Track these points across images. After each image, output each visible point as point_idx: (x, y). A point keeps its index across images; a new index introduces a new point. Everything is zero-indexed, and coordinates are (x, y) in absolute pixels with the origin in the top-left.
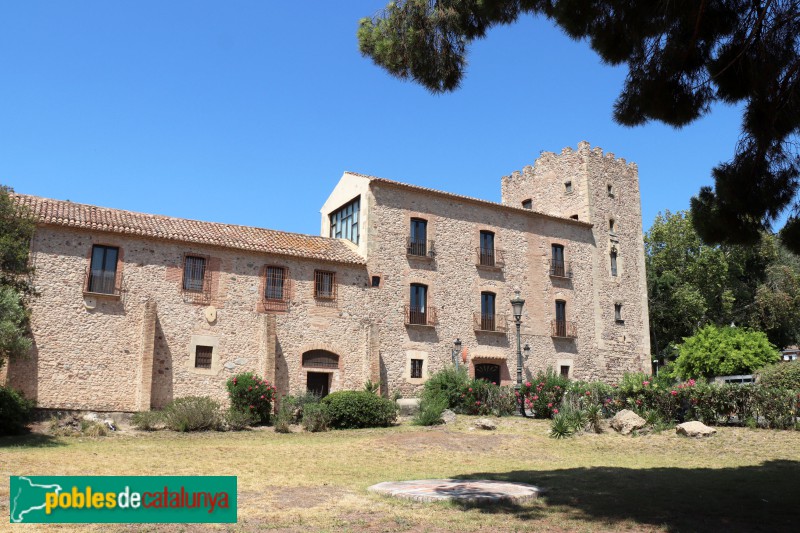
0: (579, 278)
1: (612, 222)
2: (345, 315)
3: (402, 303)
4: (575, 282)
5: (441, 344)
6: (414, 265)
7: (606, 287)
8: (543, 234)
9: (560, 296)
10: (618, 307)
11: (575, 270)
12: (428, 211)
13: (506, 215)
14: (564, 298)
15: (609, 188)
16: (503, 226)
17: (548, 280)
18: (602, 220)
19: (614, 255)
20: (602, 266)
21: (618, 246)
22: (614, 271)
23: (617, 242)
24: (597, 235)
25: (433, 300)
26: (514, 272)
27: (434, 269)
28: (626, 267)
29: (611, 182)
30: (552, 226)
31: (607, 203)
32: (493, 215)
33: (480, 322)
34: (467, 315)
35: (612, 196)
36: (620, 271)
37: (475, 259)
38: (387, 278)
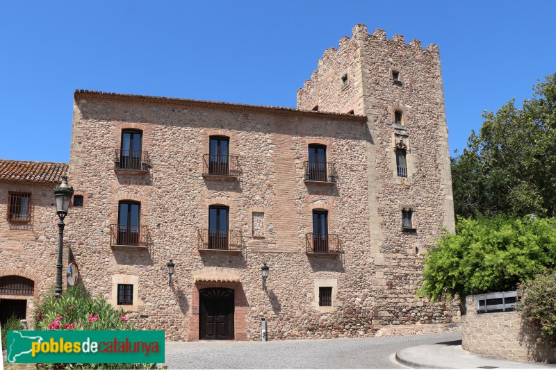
0: (348, 182)
1: (398, 115)
2: (42, 238)
3: (108, 222)
4: (342, 187)
5: (157, 267)
6: (124, 180)
7: (389, 190)
8: (297, 134)
9: (319, 204)
10: (407, 214)
11: (341, 173)
12: (143, 120)
13: (246, 116)
14: (325, 207)
15: (395, 74)
16: (240, 129)
17: (302, 187)
18: (383, 112)
19: (401, 151)
20: (383, 164)
21: (407, 142)
22: (402, 171)
23: (405, 136)
24: (374, 131)
25: (148, 218)
26: (255, 181)
27: (149, 183)
28: (419, 166)
29: (398, 68)
30: (308, 124)
31: (391, 92)
32: (227, 117)
33: (206, 240)
34: (189, 232)
35: (400, 84)
36: (411, 170)
37: (202, 168)
38: (91, 196)
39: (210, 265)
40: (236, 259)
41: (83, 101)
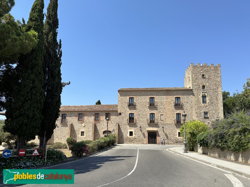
0: (186, 106)
1: (204, 87)
2: (113, 122)
3: (127, 118)
4: (185, 108)
6: (130, 109)
7: (200, 108)
8: (172, 95)
9: (178, 112)
10: (206, 113)
11: (184, 104)
12: (134, 96)
13: (158, 92)
14: (180, 113)
15: (203, 75)
17: (173, 108)
18: (198, 87)
19: (204, 97)
20: (198, 101)
21: (206, 94)
22: (204, 102)
24: (195, 92)
25: (136, 117)
26: (161, 107)
27: (136, 109)
28: (210, 100)
29: (204, 74)
30: (175, 92)
31: (202, 82)
32: (154, 93)
33: (149, 121)
34: (145, 119)
35: (205, 78)
36: (208, 101)
37: (148, 105)
38: (123, 113)
39: (150, 127)
40: (157, 125)
41: (120, 92)
